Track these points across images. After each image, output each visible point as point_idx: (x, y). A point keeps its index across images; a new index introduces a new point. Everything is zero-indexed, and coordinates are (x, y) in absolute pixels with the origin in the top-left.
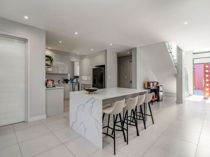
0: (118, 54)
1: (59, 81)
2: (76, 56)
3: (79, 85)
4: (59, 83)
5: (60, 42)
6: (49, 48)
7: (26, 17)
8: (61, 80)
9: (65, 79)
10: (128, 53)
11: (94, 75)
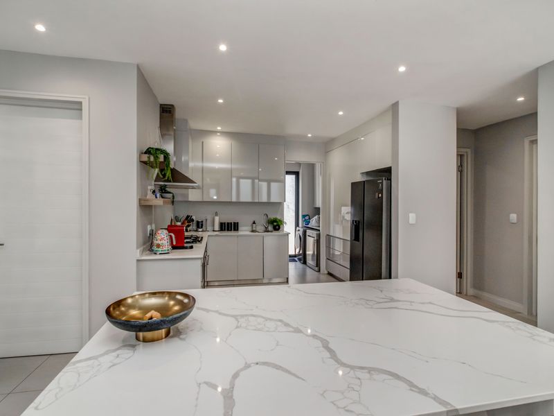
0: (461, 114)
1: (254, 223)
3: (319, 236)
4: (253, 231)
5: (221, 101)
6: (219, 128)
7: (40, 28)
8: (261, 221)
10: (521, 99)
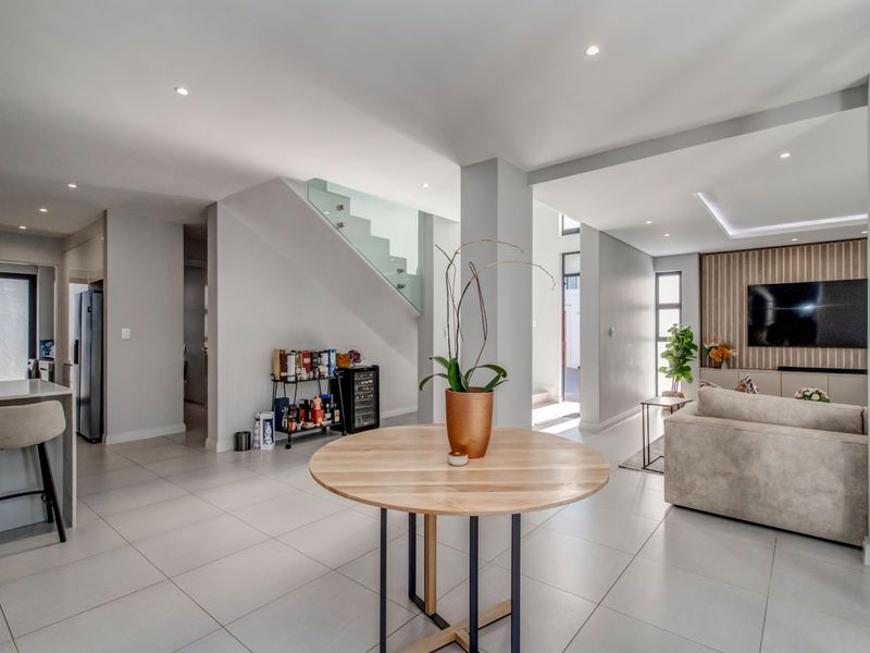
3: (52, 367)
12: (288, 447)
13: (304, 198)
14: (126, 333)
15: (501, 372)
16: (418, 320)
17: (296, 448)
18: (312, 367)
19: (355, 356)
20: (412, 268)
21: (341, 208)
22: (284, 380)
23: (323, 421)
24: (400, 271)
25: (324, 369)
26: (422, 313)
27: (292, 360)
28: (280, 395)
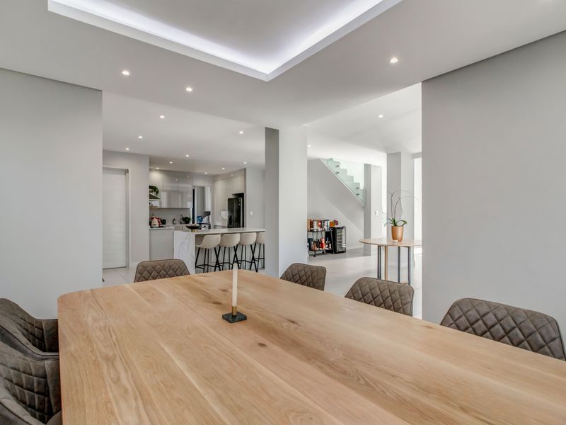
1: (174, 220)
2: (202, 176)
4: (174, 223)
5: (171, 163)
6: (158, 168)
9: (184, 216)
11: (230, 209)
12: (315, 256)
13: (326, 164)
14: (251, 213)
15: (405, 222)
16: (364, 208)
17: (317, 257)
18: (321, 227)
19: (336, 222)
20: (362, 187)
21: (338, 166)
22: (312, 231)
23: (325, 247)
24: (357, 188)
25: (325, 227)
26: (366, 204)
27: (315, 223)
28: (311, 237)
